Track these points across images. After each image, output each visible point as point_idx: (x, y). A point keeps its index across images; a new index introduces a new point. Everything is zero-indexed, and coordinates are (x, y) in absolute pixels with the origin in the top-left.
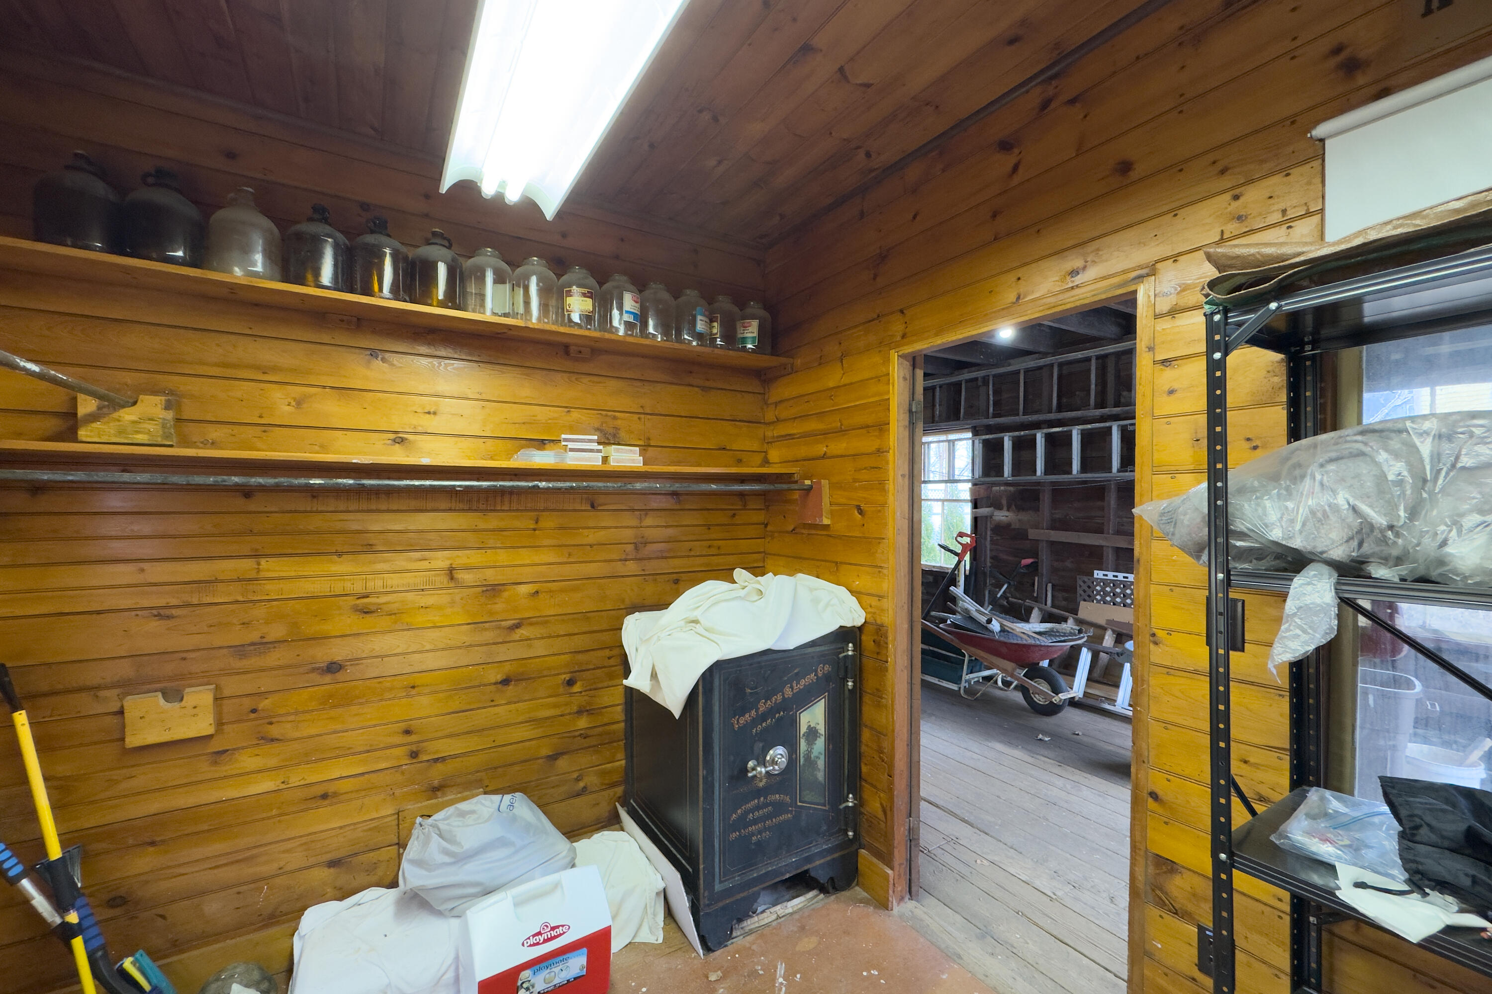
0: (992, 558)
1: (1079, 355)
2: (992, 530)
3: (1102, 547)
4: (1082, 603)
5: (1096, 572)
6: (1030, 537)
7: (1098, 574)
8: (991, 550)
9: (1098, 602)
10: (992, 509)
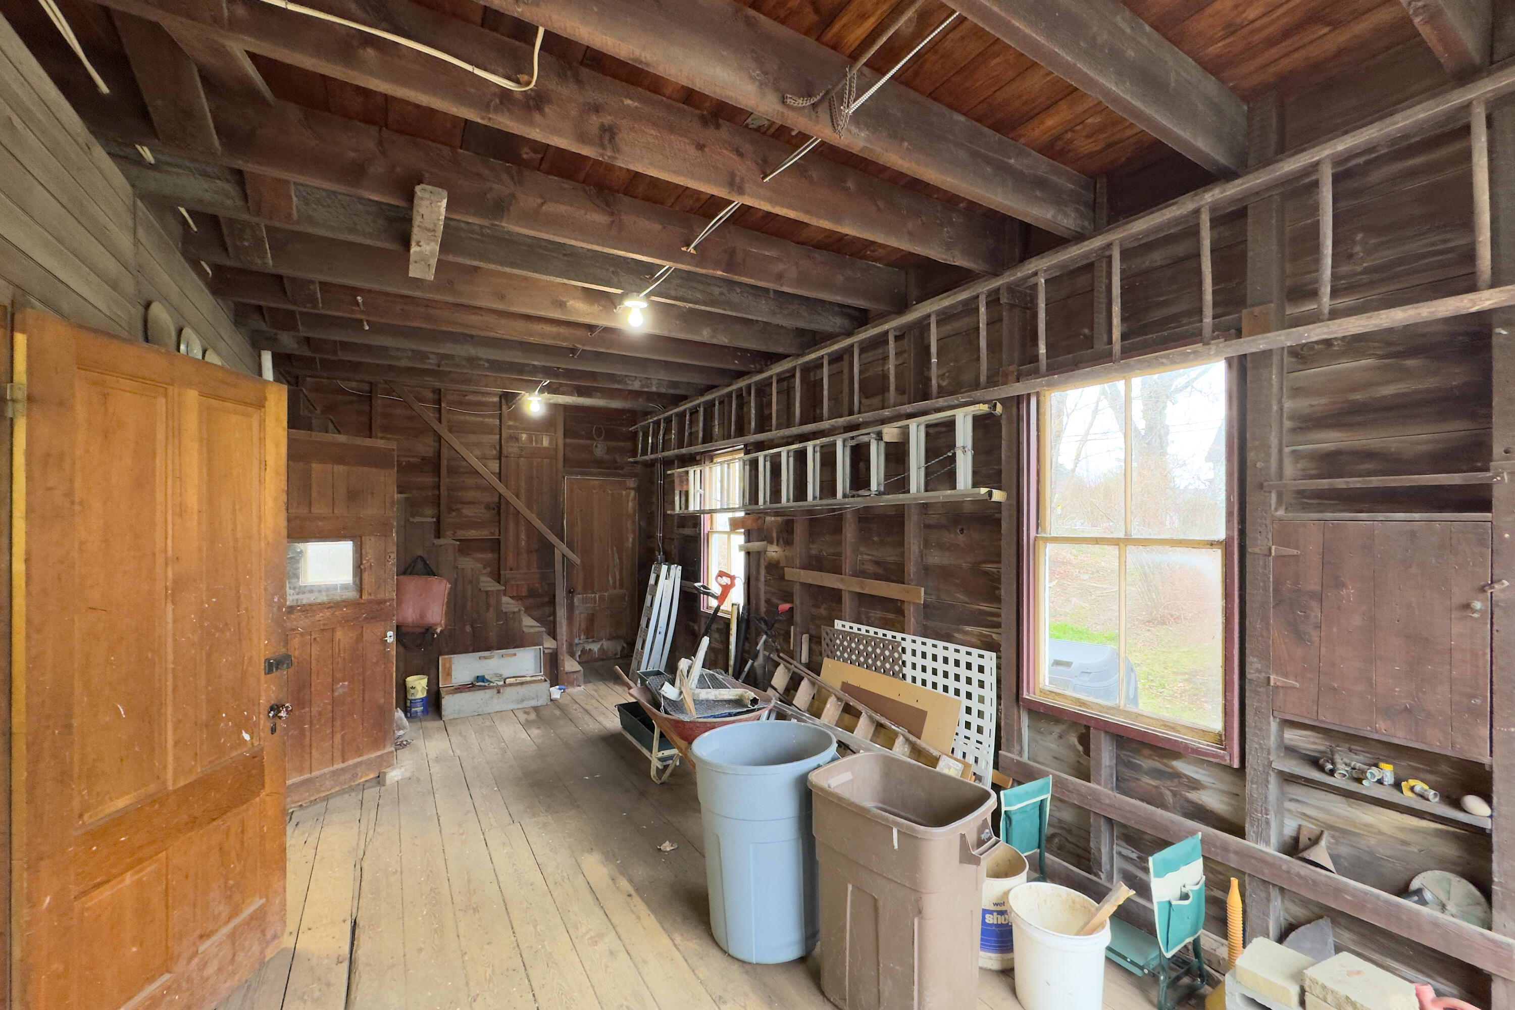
0: (766, 602)
1: (813, 356)
2: (766, 568)
3: (841, 590)
4: (826, 660)
5: (836, 621)
6: (786, 578)
7: (838, 624)
8: (765, 593)
9: (838, 660)
10: (765, 542)
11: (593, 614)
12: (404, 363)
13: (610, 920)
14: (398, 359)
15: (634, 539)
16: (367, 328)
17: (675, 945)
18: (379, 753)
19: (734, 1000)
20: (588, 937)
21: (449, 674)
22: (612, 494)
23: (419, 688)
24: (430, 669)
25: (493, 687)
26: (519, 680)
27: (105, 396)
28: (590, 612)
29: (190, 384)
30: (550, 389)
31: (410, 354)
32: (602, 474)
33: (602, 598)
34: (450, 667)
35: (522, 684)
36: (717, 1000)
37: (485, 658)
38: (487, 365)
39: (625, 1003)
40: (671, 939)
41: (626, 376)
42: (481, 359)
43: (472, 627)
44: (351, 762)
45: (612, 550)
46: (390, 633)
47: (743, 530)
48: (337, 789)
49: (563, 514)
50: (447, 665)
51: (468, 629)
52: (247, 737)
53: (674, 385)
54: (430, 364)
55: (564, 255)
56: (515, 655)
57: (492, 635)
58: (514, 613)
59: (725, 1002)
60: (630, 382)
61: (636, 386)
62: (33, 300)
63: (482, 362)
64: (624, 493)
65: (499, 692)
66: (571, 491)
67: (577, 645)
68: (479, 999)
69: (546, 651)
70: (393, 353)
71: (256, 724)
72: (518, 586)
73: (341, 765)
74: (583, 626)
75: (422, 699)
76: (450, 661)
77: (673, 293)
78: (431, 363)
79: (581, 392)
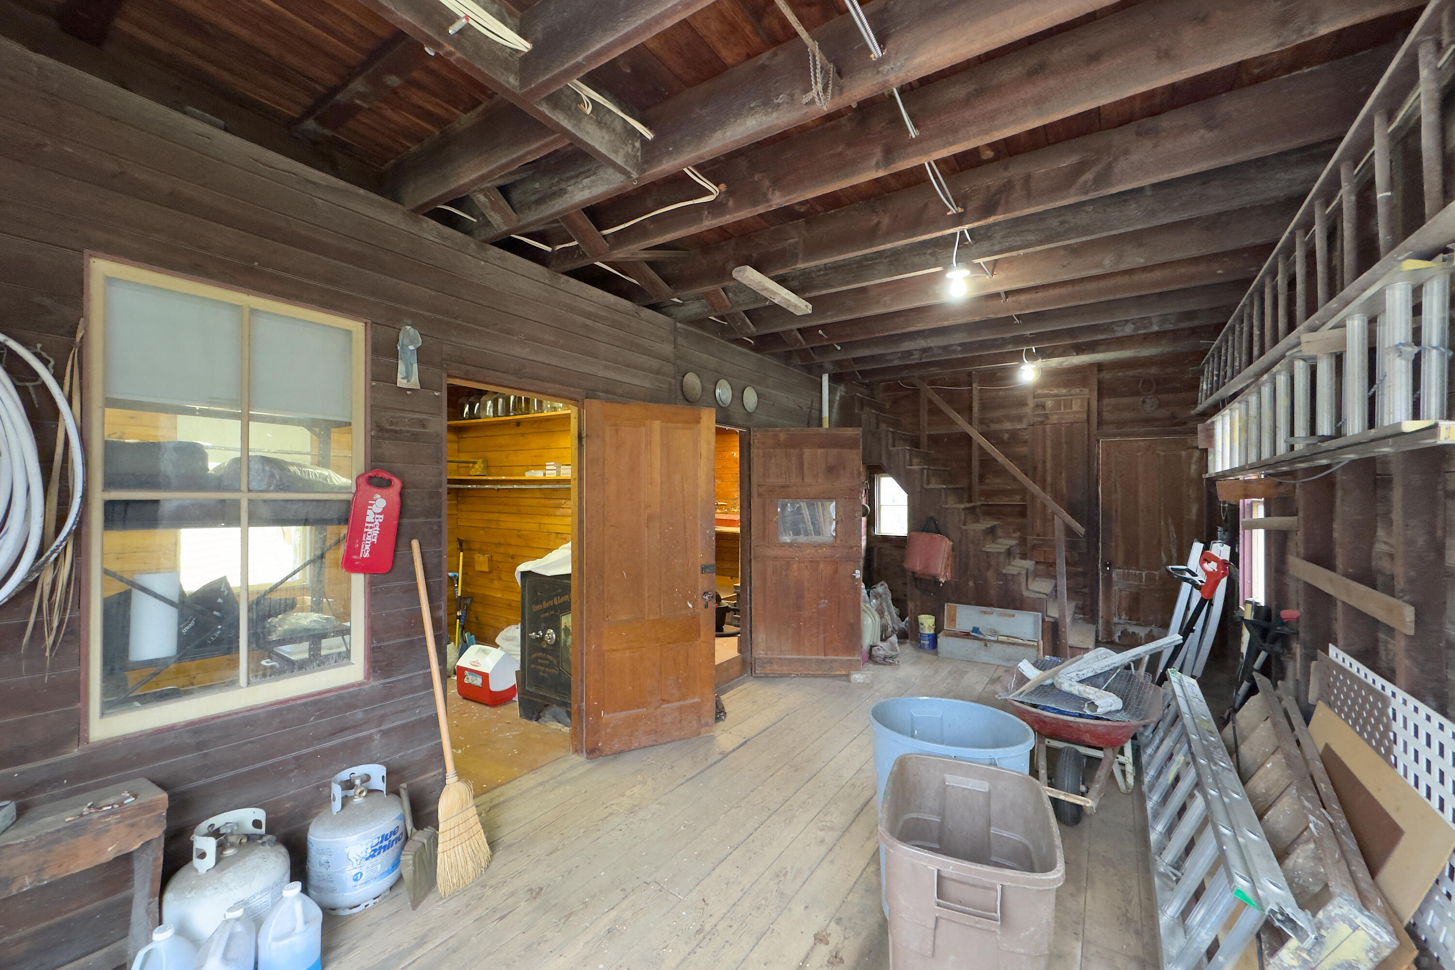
3: (1333, 597)
4: (1319, 704)
5: (1331, 646)
7: (1332, 652)
9: (1333, 708)
10: (1295, 518)
11: (1137, 594)
12: (896, 363)
13: (851, 824)
14: (891, 360)
15: (1200, 510)
16: (839, 348)
17: (864, 869)
18: (849, 658)
19: (846, 929)
20: (824, 823)
21: (953, 620)
22: (1165, 456)
23: (926, 625)
24: (937, 613)
25: (981, 640)
26: (1011, 640)
27: (617, 431)
28: (1133, 590)
29: (656, 418)
30: (1043, 354)
31: (899, 355)
32: (1147, 434)
33: (1150, 578)
34: (955, 615)
35: (1013, 644)
36: (836, 917)
37: (985, 613)
38: (959, 348)
39: (789, 869)
40: (868, 864)
41: (1113, 323)
42: (952, 345)
43: (975, 583)
44: (830, 657)
45: (1166, 521)
46: (858, 572)
47: (1263, 499)
48: (820, 672)
49: (1097, 480)
50: (953, 612)
51: (971, 584)
52: (690, 606)
53: (1189, 315)
54: (913, 359)
55: (886, 257)
56: (1014, 616)
57: (993, 593)
58: (1013, 575)
59: (837, 923)
60: (1119, 329)
61: (1128, 330)
62: (600, 394)
63: (954, 348)
64: (1184, 453)
65: (986, 645)
66: (1108, 455)
67: (1115, 624)
68: (739, 809)
69: (1047, 619)
70: (888, 358)
71: (696, 600)
72: (1045, 551)
73: (823, 657)
74: (1124, 604)
75: (929, 635)
76: (955, 610)
77: (997, 248)
78: (915, 358)
79: (1079, 349)
